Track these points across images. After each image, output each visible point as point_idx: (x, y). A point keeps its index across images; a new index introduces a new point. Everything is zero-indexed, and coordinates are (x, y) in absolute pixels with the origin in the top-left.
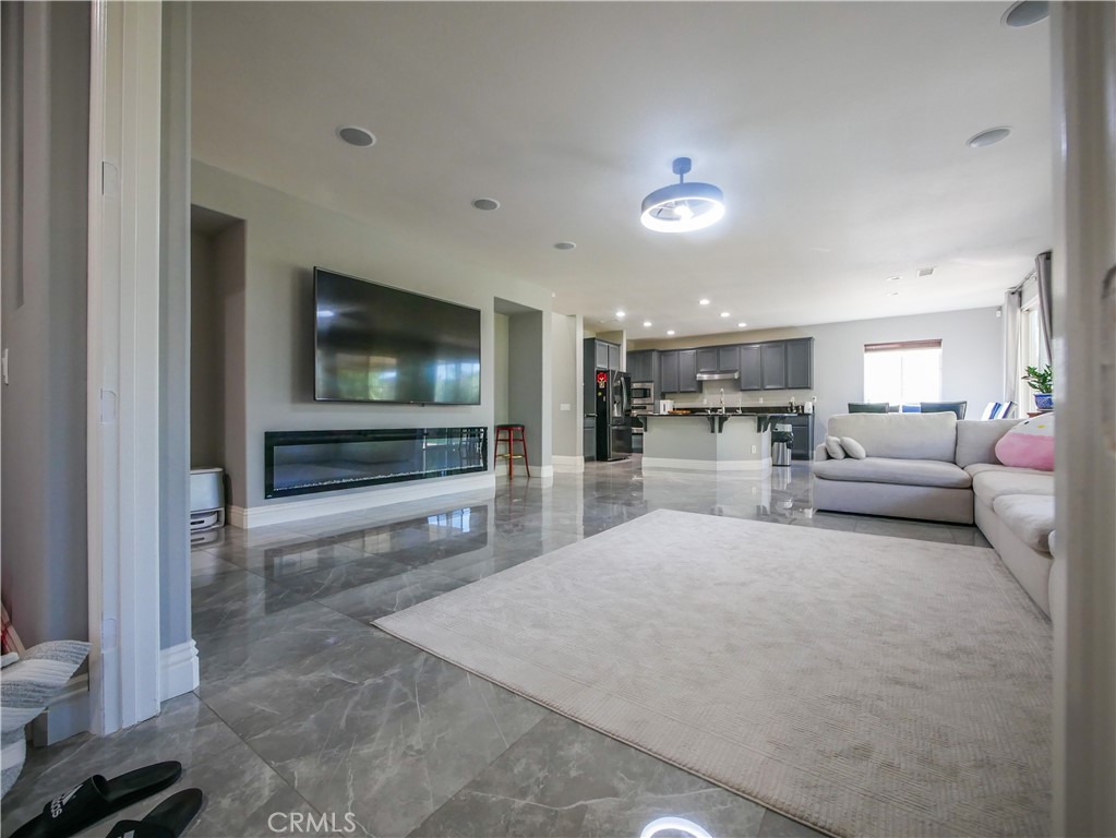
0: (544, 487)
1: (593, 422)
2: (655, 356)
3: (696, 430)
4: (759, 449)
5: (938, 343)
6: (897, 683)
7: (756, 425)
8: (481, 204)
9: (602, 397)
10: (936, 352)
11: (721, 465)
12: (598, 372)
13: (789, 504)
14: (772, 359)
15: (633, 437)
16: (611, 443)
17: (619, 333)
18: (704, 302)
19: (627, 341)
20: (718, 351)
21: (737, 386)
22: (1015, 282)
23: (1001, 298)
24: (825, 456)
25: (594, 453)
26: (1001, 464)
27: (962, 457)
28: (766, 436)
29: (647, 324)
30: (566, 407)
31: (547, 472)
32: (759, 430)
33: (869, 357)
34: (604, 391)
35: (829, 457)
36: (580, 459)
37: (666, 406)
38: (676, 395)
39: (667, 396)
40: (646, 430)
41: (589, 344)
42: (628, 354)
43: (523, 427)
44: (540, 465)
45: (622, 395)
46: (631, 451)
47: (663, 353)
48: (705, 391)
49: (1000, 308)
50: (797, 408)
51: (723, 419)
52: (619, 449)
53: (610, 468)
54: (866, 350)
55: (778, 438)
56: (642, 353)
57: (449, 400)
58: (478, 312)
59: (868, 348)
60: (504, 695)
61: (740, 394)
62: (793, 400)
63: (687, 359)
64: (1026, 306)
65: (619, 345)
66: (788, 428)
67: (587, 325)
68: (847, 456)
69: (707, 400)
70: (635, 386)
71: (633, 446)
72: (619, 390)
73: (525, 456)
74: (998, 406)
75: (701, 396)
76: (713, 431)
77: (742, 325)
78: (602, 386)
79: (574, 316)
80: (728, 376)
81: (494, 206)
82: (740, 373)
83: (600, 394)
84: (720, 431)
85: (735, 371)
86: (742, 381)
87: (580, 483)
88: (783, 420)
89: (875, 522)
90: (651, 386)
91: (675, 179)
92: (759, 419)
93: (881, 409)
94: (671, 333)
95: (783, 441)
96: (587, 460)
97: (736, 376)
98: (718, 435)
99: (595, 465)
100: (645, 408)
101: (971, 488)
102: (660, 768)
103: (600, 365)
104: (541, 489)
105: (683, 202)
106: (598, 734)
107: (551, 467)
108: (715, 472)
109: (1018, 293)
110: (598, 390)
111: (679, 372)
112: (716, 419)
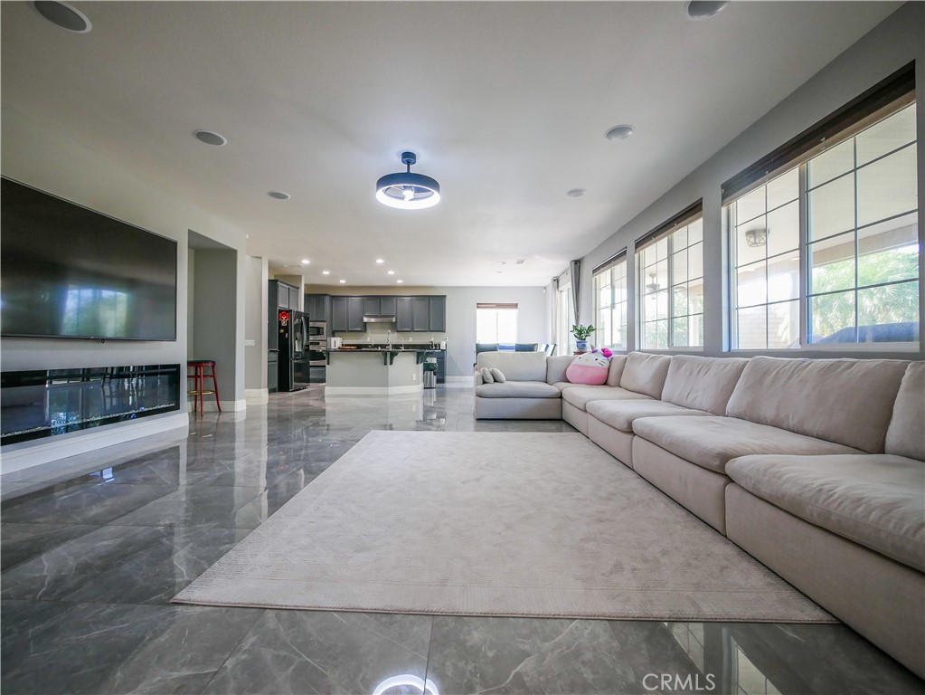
0: (237, 421)
1: (275, 357)
2: (327, 300)
3: (371, 363)
4: (417, 376)
5: (516, 306)
6: (601, 521)
7: (416, 359)
8: (205, 137)
9: (284, 334)
10: (514, 312)
11: (392, 390)
12: (280, 311)
13: (434, 416)
14: (419, 308)
15: (311, 369)
16: (293, 374)
17: (299, 278)
18: (380, 261)
19: (305, 285)
20: (380, 301)
21: (394, 327)
22: (556, 273)
23: (548, 281)
24: (482, 382)
25: (276, 385)
26: (569, 382)
27: (551, 379)
28: (421, 366)
29: (326, 273)
30: (251, 342)
31: (240, 406)
32: (418, 363)
33: (480, 312)
34: (286, 329)
35: (484, 382)
36: (264, 392)
37: (336, 342)
38: (344, 333)
39: (336, 334)
40: (328, 364)
41: (273, 284)
42: (305, 295)
43: (214, 363)
44: (234, 400)
45: (302, 333)
46: (308, 381)
47: (333, 297)
48: (369, 331)
49: (545, 288)
50: (436, 345)
51: (393, 355)
52: (298, 380)
53: (293, 399)
54: (478, 307)
55: (428, 368)
56: (316, 297)
57: (121, 335)
58: (175, 243)
59: (479, 305)
60: (384, 619)
61: (396, 334)
62: (432, 339)
63: (354, 304)
64: (560, 289)
65: (298, 288)
66: (434, 360)
67: (271, 267)
68: (495, 381)
69: (371, 338)
70: (311, 324)
71: (311, 377)
72: (299, 328)
73: (216, 392)
74: (548, 346)
75: (365, 334)
76: (385, 364)
77: (400, 282)
78: (284, 324)
79: (261, 258)
80: (386, 320)
81: (221, 142)
82: (396, 318)
83: (282, 331)
84: (391, 363)
85: (393, 316)
86: (398, 325)
87: (265, 415)
88: (428, 354)
89: (513, 423)
90: (324, 325)
91: (403, 169)
92: (418, 354)
93: (493, 349)
94: (343, 282)
95: (431, 370)
96: (271, 391)
97: (394, 320)
98: (390, 366)
99: (279, 396)
100: (318, 344)
101: (561, 397)
102: (537, 623)
103: (282, 305)
104: (234, 424)
105: (411, 187)
106: (481, 619)
107: (244, 401)
108: (387, 396)
109: (557, 280)
110: (281, 327)
111: (348, 314)
112: (388, 354)
